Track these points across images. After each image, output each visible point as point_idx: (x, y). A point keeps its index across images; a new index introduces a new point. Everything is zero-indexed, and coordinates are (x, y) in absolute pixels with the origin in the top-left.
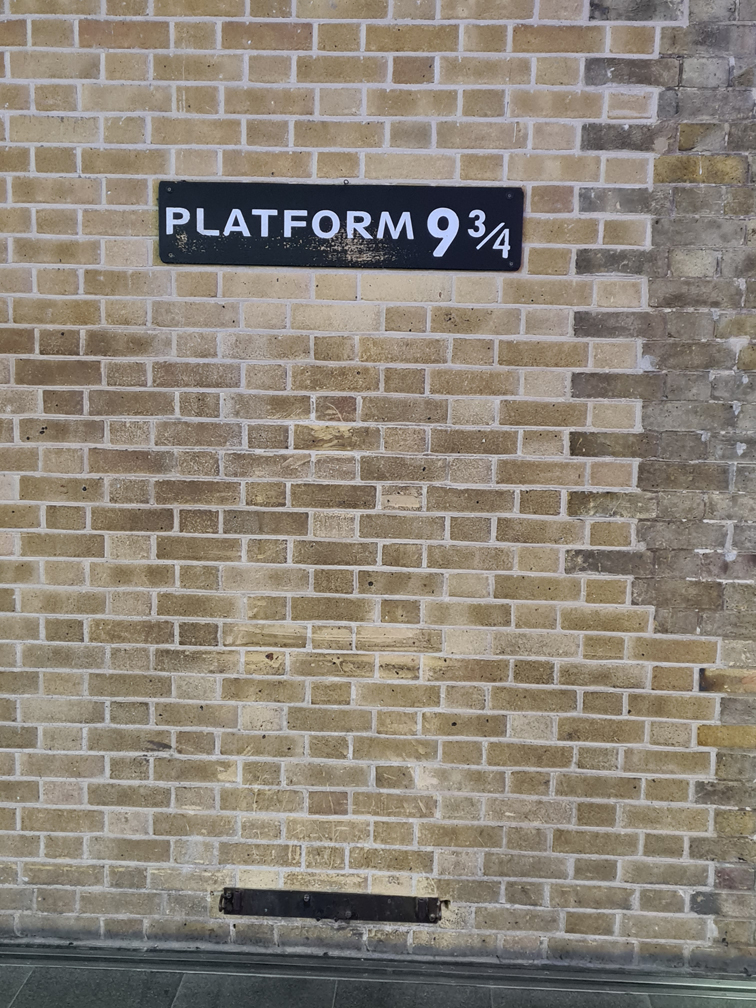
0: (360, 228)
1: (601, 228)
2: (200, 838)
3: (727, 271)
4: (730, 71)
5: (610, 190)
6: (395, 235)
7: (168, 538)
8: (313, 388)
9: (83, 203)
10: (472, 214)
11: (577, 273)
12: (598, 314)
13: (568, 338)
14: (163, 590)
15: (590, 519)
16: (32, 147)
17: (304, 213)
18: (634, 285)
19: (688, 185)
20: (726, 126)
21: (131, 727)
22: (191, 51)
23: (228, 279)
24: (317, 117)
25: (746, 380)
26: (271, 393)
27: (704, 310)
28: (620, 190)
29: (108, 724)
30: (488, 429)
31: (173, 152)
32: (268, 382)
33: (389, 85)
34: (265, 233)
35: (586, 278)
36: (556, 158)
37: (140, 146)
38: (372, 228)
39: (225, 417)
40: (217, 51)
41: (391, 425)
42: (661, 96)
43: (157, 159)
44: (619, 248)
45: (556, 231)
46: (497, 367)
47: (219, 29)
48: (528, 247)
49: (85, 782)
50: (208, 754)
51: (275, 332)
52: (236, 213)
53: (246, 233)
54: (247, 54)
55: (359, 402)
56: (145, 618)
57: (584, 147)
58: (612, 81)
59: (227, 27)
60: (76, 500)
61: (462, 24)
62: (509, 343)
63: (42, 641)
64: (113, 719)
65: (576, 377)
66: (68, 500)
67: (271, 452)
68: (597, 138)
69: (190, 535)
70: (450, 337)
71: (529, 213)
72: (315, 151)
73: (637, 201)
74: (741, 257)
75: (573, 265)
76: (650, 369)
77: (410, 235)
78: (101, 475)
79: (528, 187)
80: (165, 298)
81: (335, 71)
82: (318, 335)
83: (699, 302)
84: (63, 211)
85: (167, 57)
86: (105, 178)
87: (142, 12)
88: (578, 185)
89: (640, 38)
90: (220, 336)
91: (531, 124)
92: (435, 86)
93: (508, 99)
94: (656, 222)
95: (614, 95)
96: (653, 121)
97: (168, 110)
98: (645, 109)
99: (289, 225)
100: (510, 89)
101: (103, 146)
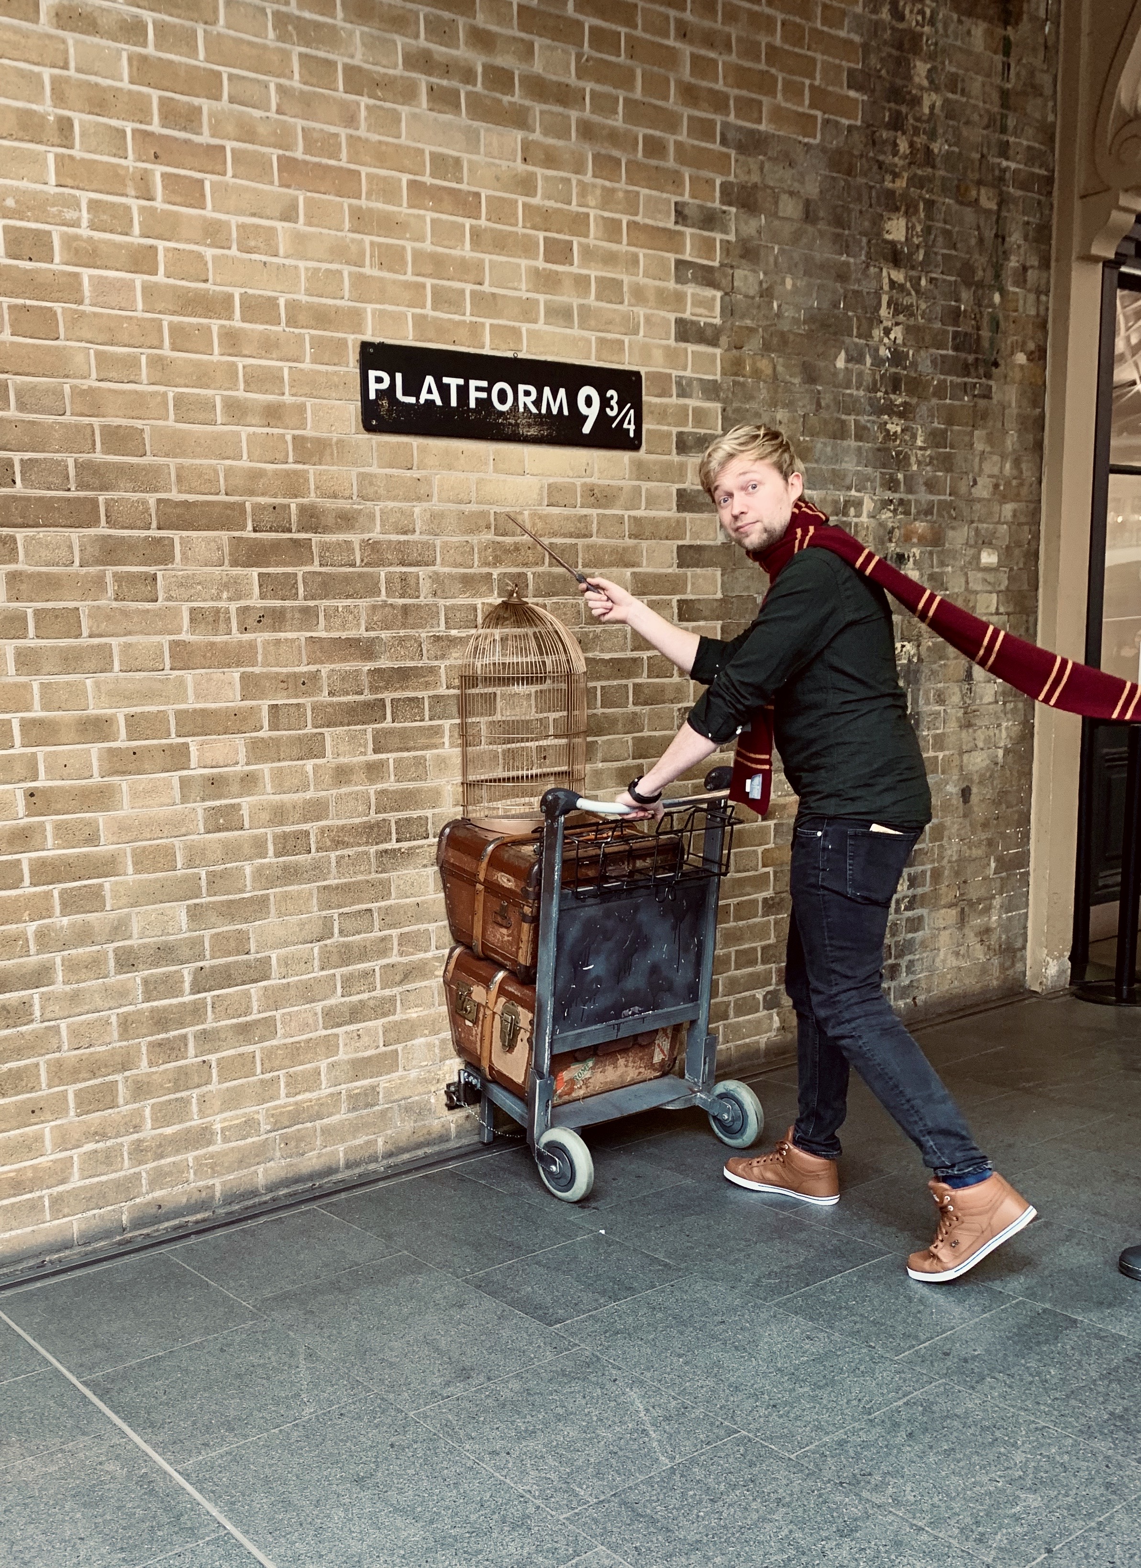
0: (529, 401)
1: (690, 413)
2: (423, 1040)
4: (761, 283)
5: (694, 379)
6: (555, 411)
7: (382, 730)
8: (494, 565)
9: (288, 361)
10: (608, 395)
11: (677, 454)
12: (688, 491)
13: (669, 512)
14: (379, 786)
16: (237, 293)
17: (484, 384)
19: (742, 379)
20: (761, 330)
21: (357, 937)
22: (380, 205)
23: (420, 449)
24: (486, 288)
26: (462, 570)
28: (700, 380)
29: (336, 938)
31: (369, 310)
32: (459, 559)
33: (540, 264)
34: (454, 403)
35: (682, 458)
36: (658, 346)
37: (338, 302)
38: (537, 403)
39: (426, 598)
40: (403, 210)
41: (555, 599)
42: (722, 299)
43: (355, 319)
44: (703, 431)
45: (662, 415)
46: (628, 541)
47: (405, 184)
48: (645, 427)
49: (319, 1007)
50: (426, 951)
51: (462, 507)
52: (429, 380)
53: (439, 403)
54: (429, 215)
55: (530, 576)
56: (365, 819)
57: (676, 340)
58: (692, 282)
59: (412, 184)
60: (296, 696)
61: (592, 213)
62: (635, 518)
63: (270, 859)
64: (341, 932)
65: (680, 548)
66: (288, 697)
67: (463, 633)
68: (684, 331)
69: (401, 725)
70: (594, 512)
71: (646, 398)
72: (488, 322)
73: (711, 390)
75: (674, 446)
77: (566, 412)
78: (319, 667)
79: (643, 371)
80: (369, 470)
81: (499, 243)
82: (496, 511)
84: (269, 367)
85: (359, 209)
86: (308, 333)
87: (336, 156)
88: (675, 373)
89: (707, 247)
90: (417, 510)
91: (642, 313)
92: (574, 269)
93: (625, 289)
94: (724, 410)
95: (693, 295)
96: (717, 321)
97: (362, 266)
98: (711, 308)
99: (473, 395)
100: (626, 279)
101: (304, 298)
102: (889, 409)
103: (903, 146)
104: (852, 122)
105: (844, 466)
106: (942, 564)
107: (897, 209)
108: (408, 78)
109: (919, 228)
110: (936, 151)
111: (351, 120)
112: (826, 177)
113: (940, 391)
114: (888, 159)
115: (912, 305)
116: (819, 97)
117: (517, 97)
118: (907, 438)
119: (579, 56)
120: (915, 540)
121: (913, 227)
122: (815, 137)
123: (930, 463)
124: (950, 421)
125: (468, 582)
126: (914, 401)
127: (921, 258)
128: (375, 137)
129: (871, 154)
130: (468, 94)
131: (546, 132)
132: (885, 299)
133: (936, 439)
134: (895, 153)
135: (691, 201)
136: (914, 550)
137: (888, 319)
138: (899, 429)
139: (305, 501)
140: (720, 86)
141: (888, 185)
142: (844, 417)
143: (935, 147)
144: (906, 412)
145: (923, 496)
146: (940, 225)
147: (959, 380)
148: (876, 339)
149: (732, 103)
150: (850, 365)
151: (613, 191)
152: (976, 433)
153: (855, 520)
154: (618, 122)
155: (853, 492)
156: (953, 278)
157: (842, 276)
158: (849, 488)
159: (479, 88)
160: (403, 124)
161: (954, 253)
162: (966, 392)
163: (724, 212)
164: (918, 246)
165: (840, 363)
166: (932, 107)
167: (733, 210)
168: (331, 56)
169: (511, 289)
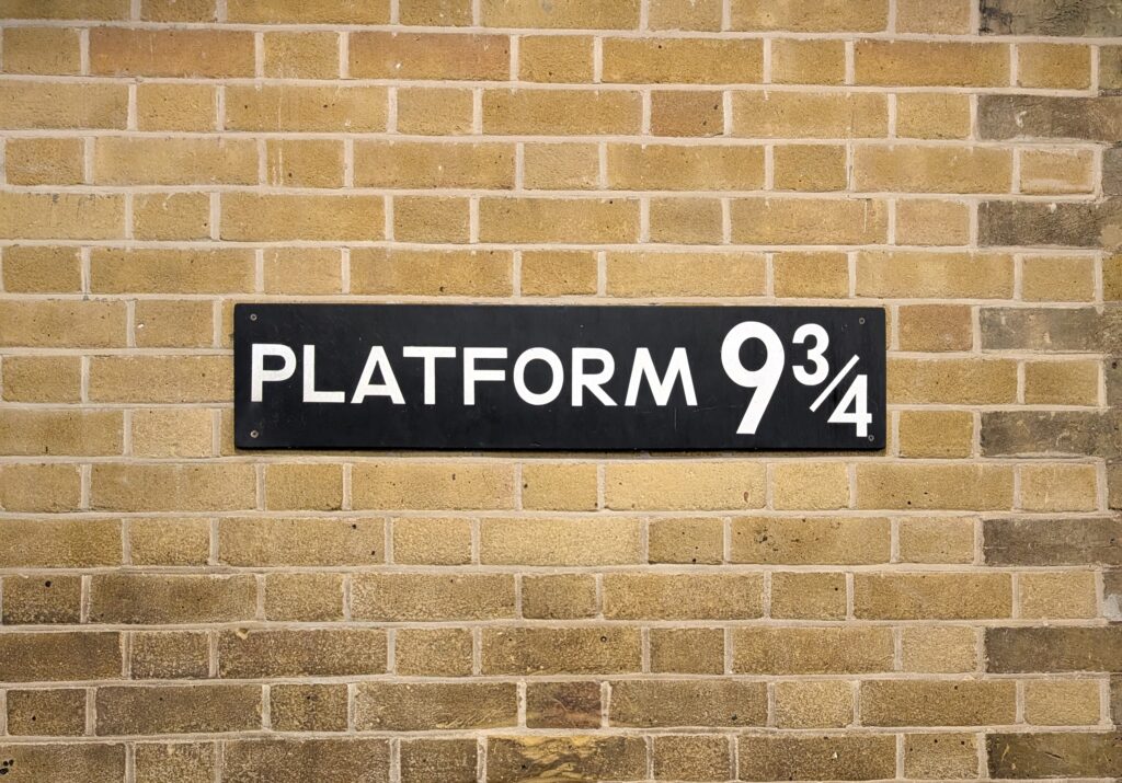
0: (598, 381)
1: (1021, 375)
5: (1032, 311)
6: (661, 396)
8: (521, 670)
11: (984, 455)
12: (1024, 524)
13: (977, 568)
17: (500, 353)
18: (1083, 473)
22: (292, 81)
23: (360, 476)
24: (519, 192)
26: (444, 680)
28: (1048, 311)
30: (841, 734)
31: (260, 253)
32: (438, 661)
33: (645, 139)
34: (430, 396)
35: (1000, 462)
36: (938, 258)
37: (198, 246)
38: (617, 385)
39: (357, 730)
40: (341, 83)
41: (665, 732)
42: (1107, 156)
44: (1054, 409)
45: (945, 383)
46: (852, 623)
52: (378, 355)
53: (397, 398)
54: (393, 88)
55: (606, 691)
57: (982, 241)
58: (1024, 132)
59: (359, 38)
61: (768, 39)
62: (873, 579)
65: (992, 636)
68: (1003, 225)
70: (766, 570)
72: (516, 251)
73: (1079, 329)
75: (976, 440)
76: (1118, 617)
77: (690, 397)
79: (892, 307)
80: (243, 514)
81: (550, 114)
82: (528, 575)
84: (54, 359)
85: (249, 91)
86: (132, 300)
87: (205, 15)
89: (1067, 64)
90: (348, 579)
91: (892, 202)
92: (724, 141)
93: (850, 162)
94: (1114, 365)
95: (1028, 155)
96: (1095, 198)
97: (249, 182)
98: (1081, 176)
100: (853, 145)
101: (129, 243)
125: (458, 702)
139: (111, 570)
169: (574, 188)
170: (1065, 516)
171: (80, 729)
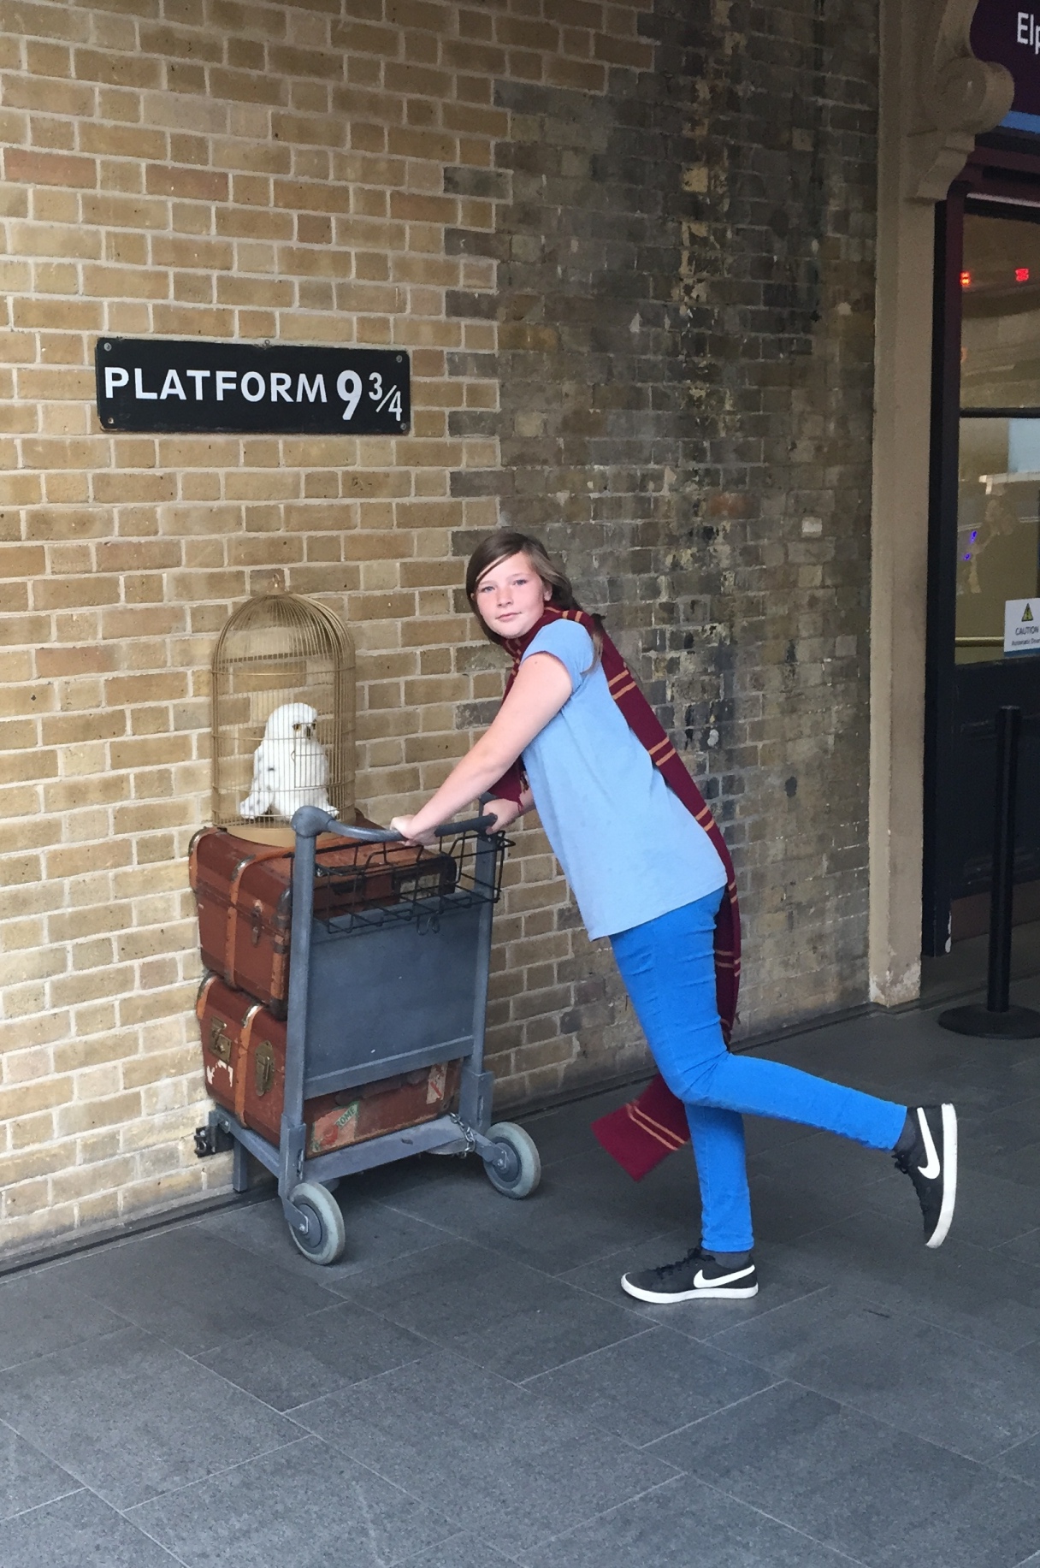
0: (282, 389)
1: (464, 391)
2: (168, 1081)
3: (551, 432)
4: (543, 247)
5: (469, 354)
6: (312, 398)
7: (123, 744)
8: (246, 563)
9: (16, 362)
10: (372, 378)
11: (450, 435)
12: (467, 474)
13: (447, 499)
14: (118, 804)
15: (474, 673)
17: (233, 374)
18: (490, 446)
19: (521, 352)
20: (543, 298)
21: (94, 970)
22: (116, 194)
23: (163, 446)
24: (235, 272)
25: (569, 531)
26: (210, 570)
27: (538, 468)
28: (475, 355)
29: (71, 972)
30: (392, 592)
31: (106, 304)
32: (208, 559)
33: (294, 243)
34: (199, 396)
35: (456, 440)
36: (428, 322)
37: (72, 298)
38: (292, 392)
39: (170, 601)
40: (143, 197)
42: (498, 267)
43: (89, 315)
44: (479, 410)
45: (433, 394)
46: (397, 530)
47: (143, 170)
48: (415, 408)
49: (50, 1049)
50: (171, 983)
51: (210, 504)
52: (172, 374)
53: (183, 397)
54: (171, 201)
55: (287, 572)
56: (101, 840)
57: (448, 315)
58: (464, 251)
59: (152, 169)
60: (26, 712)
61: (351, 187)
62: (404, 506)
64: (78, 967)
65: (455, 535)
68: (459, 305)
69: (142, 737)
70: (359, 501)
71: (415, 379)
72: (237, 309)
74: (559, 420)
75: (447, 427)
76: (506, 525)
77: (324, 399)
78: (50, 679)
79: (410, 350)
80: (106, 471)
81: (249, 225)
82: (249, 506)
83: (533, 460)
85: (94, 198)
86: (37, 332)
87: (67, 143)
88: (446, 350)
89: (480, 213)
90: (159, 510)
91: (408, 288)
92: (333, 247)
93: (390, 264)
94: (502, 386)
95: (465, 265)
96: (494, 292)
97: (97, 258)
98: (488, 279)
99: (221, 387)
100: (391, 254)
101: (34, 296)
102: (694, 374)
103: (703, 90)
104: (644, 70)
105: (641, 437)
106: (757, 536)
107: (697, 159)
108: (147, 59)
109: (723, 178)
110: (740, 94)
111: (82, 105)
112: (615, 130)
113: (751, 350)
114: (686, 105)
115: (716, 260)
116: (606, 47)
117: (267, 70)
118: (714, 402)
119: (335, 23)
120: (725, 513)
121: (716, 177)
122: (602, 90)
123: (741, 429)
124: (763, 383)
125: (216, 583)
126: (720, 363)
127: (726, 208)
128: (109, 123)
129: (666, 103)
130: (213, 72)
131: (300, 104)
132: (685, 255)
133: (747, 401)
134: (694, 99)
135: (463, 166)
136: (724, 523)
137: (688, 276)
138: (703, 393)
139: (36, 507)
140: (493, 42)
141: (686, 132)
142: (639, 385)
143: (740, 90)
144: (710, 376)
145: (733, 464)
146: (750, 172)
147: (772, 337)
148: (676, 298)
149: (507, 58)
150: (645, 329)
151: (376, 161)
152: (794, 392)
153: (655, 494)
154: (379, 88)
155: (652, 466)
156: (765, 228)
157: (635, 233)
158: (647, 461)
159: (225, 64)
160: (142, 107)
161: (763, 200)
162: (781, 350)
163: (500, 175)
164: (722, 196)
165: (635, 327)
166: (735, 48)
167: (511, 172)
168: (62, 43)
169: (262, 272)
170: (482, 470)
171: (24, 608)
